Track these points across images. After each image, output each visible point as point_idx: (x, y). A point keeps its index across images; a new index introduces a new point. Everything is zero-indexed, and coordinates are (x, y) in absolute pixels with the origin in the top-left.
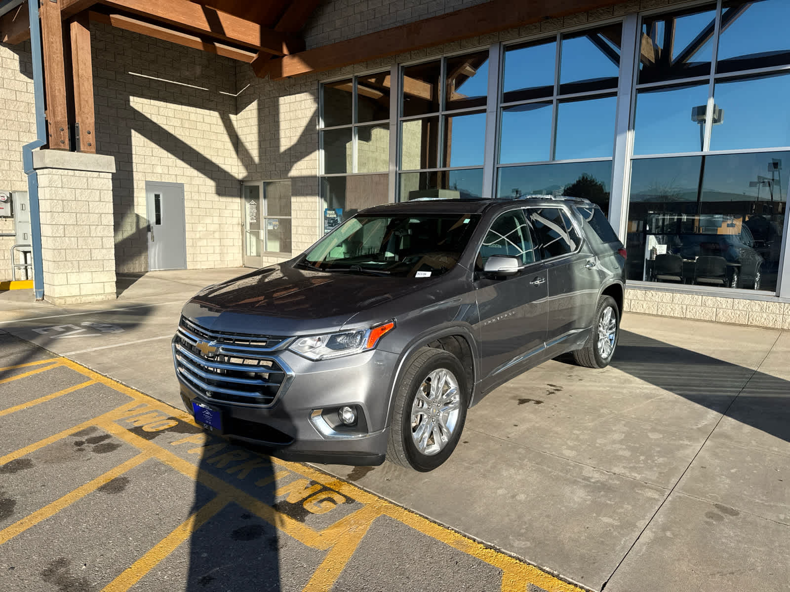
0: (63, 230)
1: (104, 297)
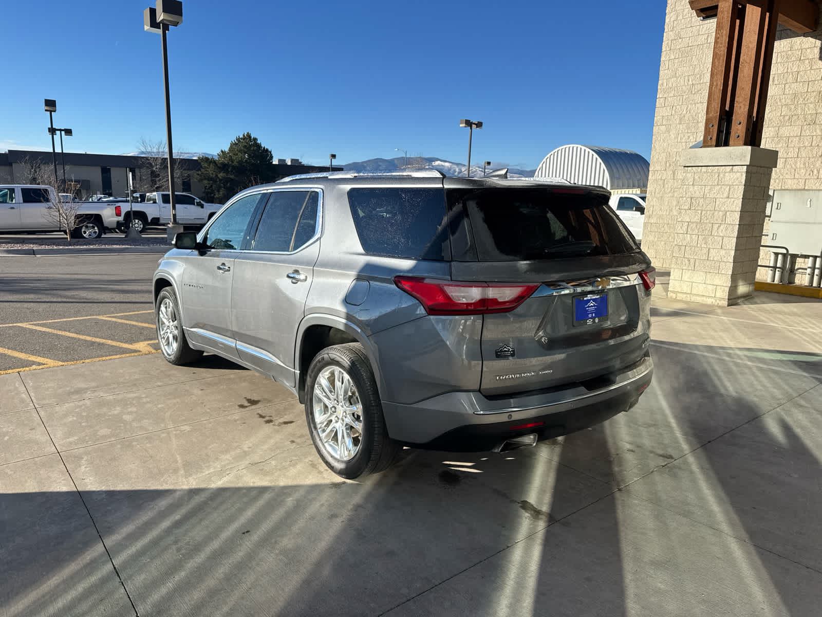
0: (686, 227)
1: (714, 301)
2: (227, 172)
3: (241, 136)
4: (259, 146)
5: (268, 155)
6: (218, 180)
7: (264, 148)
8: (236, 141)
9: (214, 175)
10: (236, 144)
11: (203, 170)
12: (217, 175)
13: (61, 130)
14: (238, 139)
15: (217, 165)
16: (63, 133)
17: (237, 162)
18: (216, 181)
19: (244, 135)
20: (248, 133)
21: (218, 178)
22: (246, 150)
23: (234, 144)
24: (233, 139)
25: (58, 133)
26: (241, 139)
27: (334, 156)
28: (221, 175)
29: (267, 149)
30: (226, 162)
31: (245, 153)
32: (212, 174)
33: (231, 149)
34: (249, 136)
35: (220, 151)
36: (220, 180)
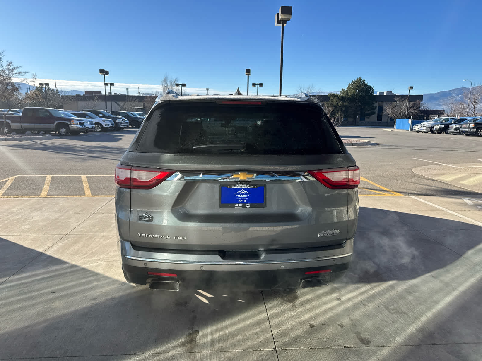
2: (344, 102)
3: (356, 80)
4: (366, 85)
5: (371, 90)
6: (338, 106)
7: (369, 86)
8: (352, 83)
9: (336, 104)
10: (352, 85)
11: (330, 101)
12: (338, 104)
13: (258, 84)
14: (354, 82)
15: (338, 98)
16: (259, 85)
17: (350, 95)
18: (337, 107)
19: (357, 79)
20: (360, 78)
21: (339, 105)
22: (357, 88)
23: (351, 85)
24: (351, 82)
25: (257, 85)
26: (356, 81)
27: (411, 88)
28: (340, 104)
29: (371, 86)
30: (344, 96)
31: (357, 90)
32: (335, 103)
33: (349, 88)
34: (360, 79)
35: (341, 89)
36: (339, 106)
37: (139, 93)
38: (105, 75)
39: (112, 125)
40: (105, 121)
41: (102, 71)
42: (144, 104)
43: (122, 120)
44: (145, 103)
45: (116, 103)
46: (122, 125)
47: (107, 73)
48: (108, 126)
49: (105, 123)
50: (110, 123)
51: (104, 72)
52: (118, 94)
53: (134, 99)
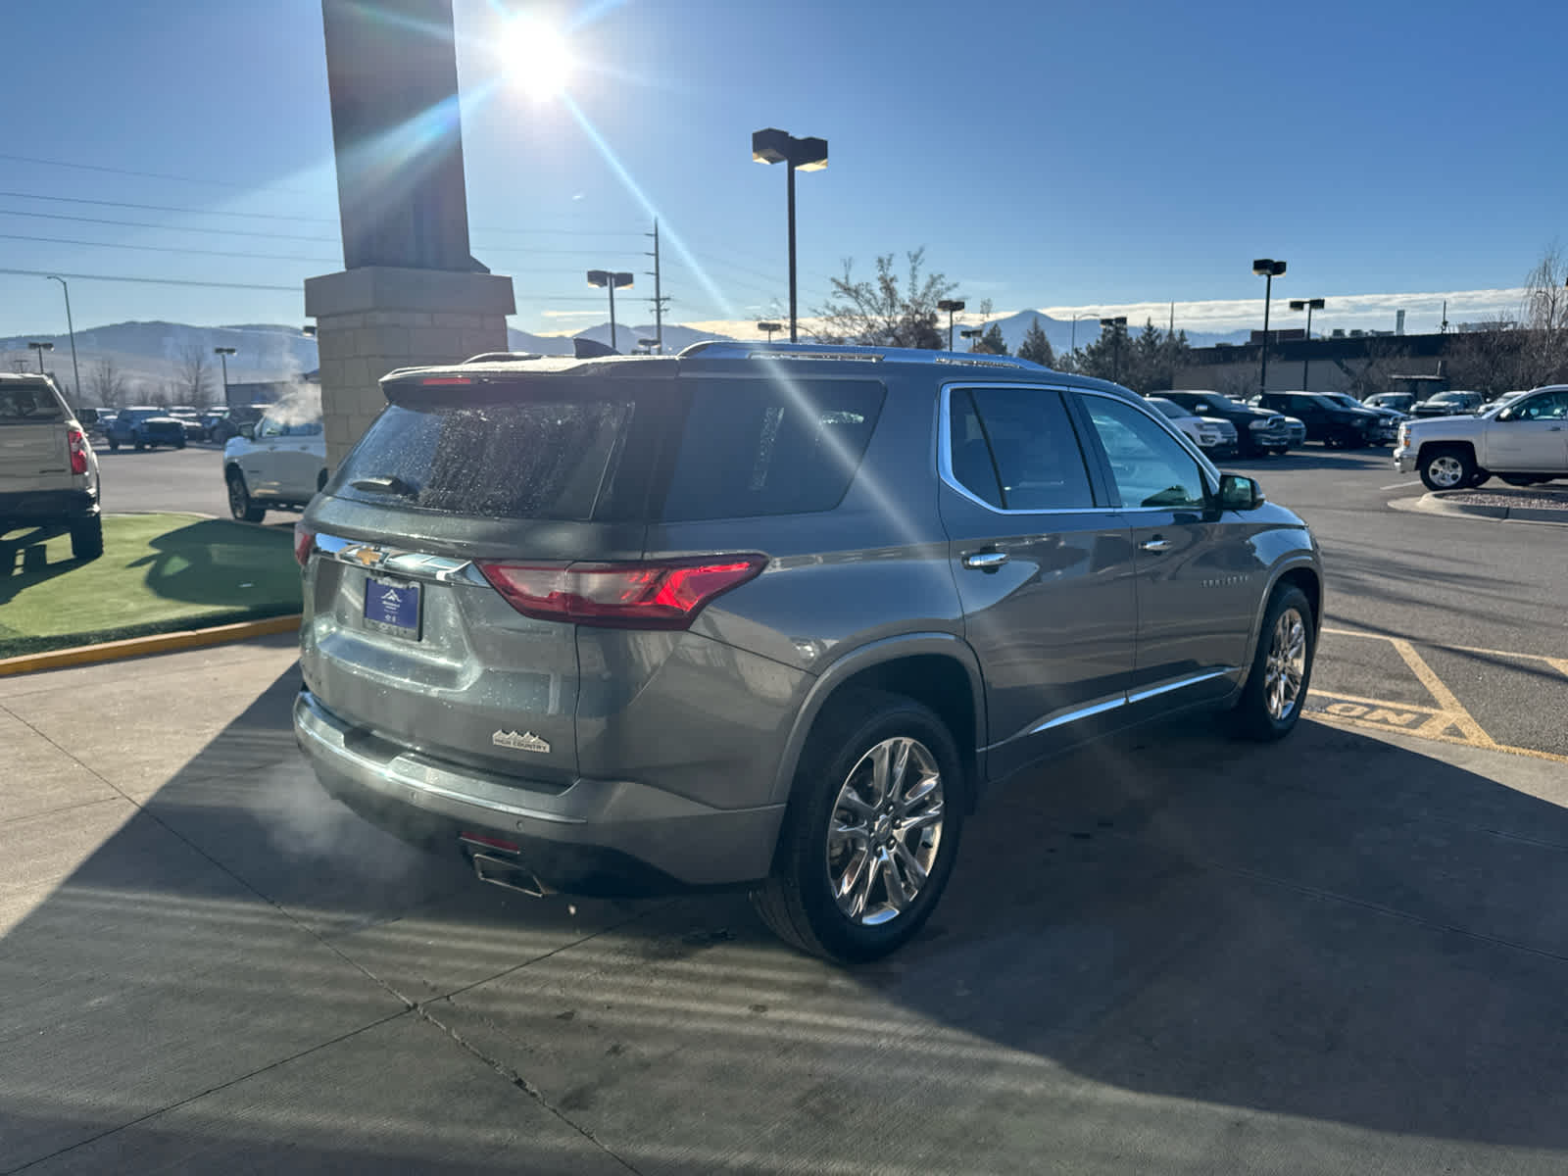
37: (1445, 323)
38: (1273, 277)
39: (1225, 440)
40: (1205, 427)
41: (1261, 266)
42: (1444, 364)
43: (1271, 424)
44: (1447, 358)
45: (1341, 366)
46: (1268, 440)
47: (1278, 268)
48: (1212, 441)
49: (1203, 433)
50: (1219, 434)
51: (1270, 268)
52: (1367, 333)
53: (1395, 348)
